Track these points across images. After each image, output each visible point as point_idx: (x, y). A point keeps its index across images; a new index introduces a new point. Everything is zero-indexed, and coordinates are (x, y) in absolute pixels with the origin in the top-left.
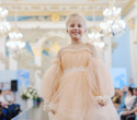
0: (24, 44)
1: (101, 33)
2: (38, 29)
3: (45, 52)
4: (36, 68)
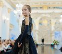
2: (37, 13)
3: (40, 24)
4: (36, 31)
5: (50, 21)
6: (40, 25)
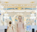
0: (9, 17)
5: (23, 18)
6: (16, 21)
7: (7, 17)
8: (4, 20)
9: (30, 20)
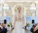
1: (35, 4)
7: (7, 7)
8: (3, 11)
9: (30, 10)
